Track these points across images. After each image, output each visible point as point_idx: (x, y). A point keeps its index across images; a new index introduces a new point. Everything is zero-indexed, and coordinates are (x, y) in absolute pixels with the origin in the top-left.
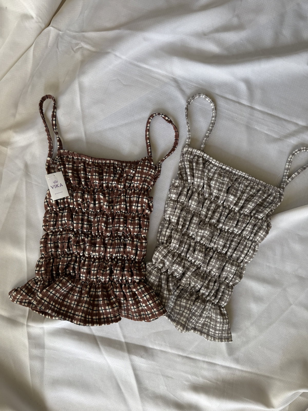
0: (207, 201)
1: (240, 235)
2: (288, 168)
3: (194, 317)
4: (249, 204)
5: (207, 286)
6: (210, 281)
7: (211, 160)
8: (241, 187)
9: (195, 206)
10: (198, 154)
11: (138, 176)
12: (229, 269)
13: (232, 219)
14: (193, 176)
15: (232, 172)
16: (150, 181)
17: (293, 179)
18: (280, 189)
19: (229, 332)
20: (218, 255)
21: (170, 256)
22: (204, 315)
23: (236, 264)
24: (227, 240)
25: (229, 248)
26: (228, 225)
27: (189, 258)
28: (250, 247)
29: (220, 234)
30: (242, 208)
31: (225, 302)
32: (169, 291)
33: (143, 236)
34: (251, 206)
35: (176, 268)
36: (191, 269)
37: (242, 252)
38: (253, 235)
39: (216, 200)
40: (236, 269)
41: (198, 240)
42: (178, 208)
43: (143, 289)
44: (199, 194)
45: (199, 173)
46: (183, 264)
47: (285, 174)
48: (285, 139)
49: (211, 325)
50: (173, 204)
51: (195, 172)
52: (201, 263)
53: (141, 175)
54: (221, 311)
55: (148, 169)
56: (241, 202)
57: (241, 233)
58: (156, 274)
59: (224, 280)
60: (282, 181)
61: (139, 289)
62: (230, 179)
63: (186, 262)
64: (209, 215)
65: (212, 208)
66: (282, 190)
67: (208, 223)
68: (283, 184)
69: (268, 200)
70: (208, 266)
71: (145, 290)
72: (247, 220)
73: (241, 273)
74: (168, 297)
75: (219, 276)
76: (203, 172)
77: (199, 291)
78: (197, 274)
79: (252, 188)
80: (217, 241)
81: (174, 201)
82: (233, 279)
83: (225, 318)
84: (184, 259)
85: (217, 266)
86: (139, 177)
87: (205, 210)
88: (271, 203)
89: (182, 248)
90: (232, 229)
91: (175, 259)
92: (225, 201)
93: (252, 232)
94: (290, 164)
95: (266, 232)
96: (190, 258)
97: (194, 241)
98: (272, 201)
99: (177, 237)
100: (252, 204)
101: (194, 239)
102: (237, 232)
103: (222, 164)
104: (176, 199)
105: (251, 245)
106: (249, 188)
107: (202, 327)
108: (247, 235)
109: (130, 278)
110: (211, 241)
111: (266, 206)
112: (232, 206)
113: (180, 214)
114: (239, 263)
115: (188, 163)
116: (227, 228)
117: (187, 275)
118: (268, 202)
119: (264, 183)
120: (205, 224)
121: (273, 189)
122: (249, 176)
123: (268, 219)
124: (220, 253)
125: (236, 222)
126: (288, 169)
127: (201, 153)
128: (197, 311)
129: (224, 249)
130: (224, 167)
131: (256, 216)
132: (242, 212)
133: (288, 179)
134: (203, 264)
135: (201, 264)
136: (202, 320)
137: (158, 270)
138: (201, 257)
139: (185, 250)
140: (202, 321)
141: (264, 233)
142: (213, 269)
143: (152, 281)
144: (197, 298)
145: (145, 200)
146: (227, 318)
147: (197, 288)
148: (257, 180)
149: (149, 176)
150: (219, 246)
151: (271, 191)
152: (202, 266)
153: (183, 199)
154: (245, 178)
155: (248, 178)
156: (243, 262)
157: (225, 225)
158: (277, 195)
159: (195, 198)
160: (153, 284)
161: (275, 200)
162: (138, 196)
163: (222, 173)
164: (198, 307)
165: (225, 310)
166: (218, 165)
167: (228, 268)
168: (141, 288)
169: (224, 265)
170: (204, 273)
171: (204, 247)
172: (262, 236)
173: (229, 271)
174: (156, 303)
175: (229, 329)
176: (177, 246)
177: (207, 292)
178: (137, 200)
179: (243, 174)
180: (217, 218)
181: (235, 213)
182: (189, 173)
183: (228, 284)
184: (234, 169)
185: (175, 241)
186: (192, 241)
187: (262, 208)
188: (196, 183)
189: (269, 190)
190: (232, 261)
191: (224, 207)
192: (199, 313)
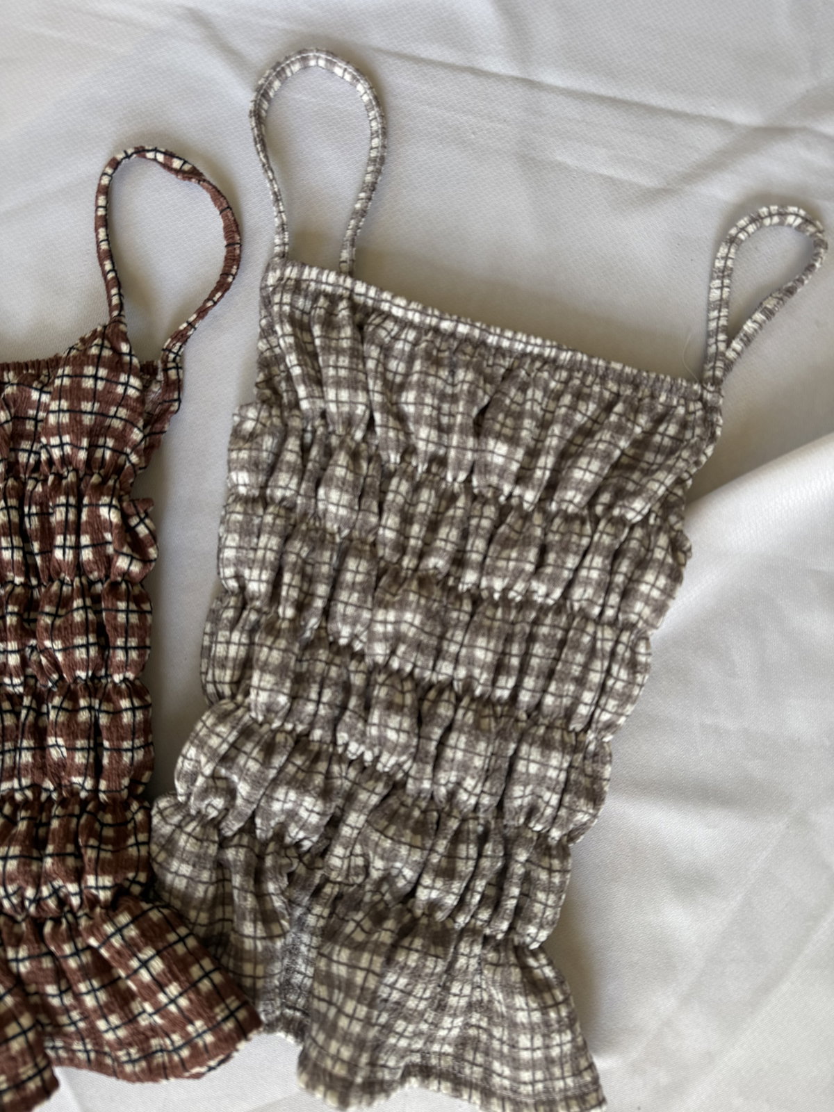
0: (395, 481)
1: (559, 608)
2: (721, 299)
3: (400, 1025)
4: (579, 464)
5: (444, 863)
6: (458, 837)
7: (386, 301)
8: (533, 400)
9: (343, 512)
10: (329, 289)
11: (60, 411)
12: (533, 768)
13: (516, 541)
14: (316, 380)
15: (483, 343)
16: (124, 429)
17: (748, 340)
18: (703, 388)
19: (583, 1063)
20: (476, 712)
21: (249, 755)
22: (453, 1001)
23: (563, 743)
24: (509, 639)
25: (523, 670)
26: (499, 569)
27: (346, 745)
28: (613, 653)
29: (472, 615)
30: (551, 488)
31: (541, 927)
32: (266, 917)
33: (117, 678)
34: (586, 472)
35: (289, 806)
36: (363, 796)
37: (581, 682)
38: (614, 599)
39: (435, 475)
40: (565, 765)
41: (380, 660)
42: (268, 529)
43: (132, 932)
44: (355, 456)
45: (340, 364)
46: (318, 780)
47: (713, 325)
48: (688, 188)
49: (496, 1044)
50: (245, 513)
51: (323, 360)
52: (404, 762)
53: (72, 404)
54: (526, 969)
55: (102, 372)
56: (541, 462)
57: (566, 595)
58: (195, 849)
59: (522, 820)
60: (705, 358)
61: (113, 935)
62: (479, 371)
63: (336, 769)
64: (412, 542)
65: (422, 508)
66: (712, 389)
67: (412, 575)
68: (711, 364)
69: (657, 438)
70: (436, 767)
71: (143, 934)
72: (581, 535)
73: (596, 778)
74: (266, 949)
75: (500, 806)
76: (358, 356)
77: (412, 894)
78: (393, 817)
79: (579, 396)
80: (464, 651)
81: (248, 501)
82: (563, 812)
83: (550, 1002)
84: (323, 756)
85: (478, 762)
86: (63, 411)
87: (392, 520)
88: (671, 452)
89: (310, 708)
90: (520, 586)
91: (278, 761)
92: (476, 470)
93: (610, 583)
94: (727, 281)
95: (669, 576)
96: (353, 747)
97: (362, 667)
98: (678, 440)
99: (276, 657)
100: (589, 463)
101: (360, 656)
102: (547, 595)
103: (437, 313)
104: (256, 493)
105: (617, 642)
106: (567, 399)
107: (458, 1057)
108: (591, 602)
109: (72, 888)
110: (439, 654)
111: (655, 467)
112: (507, 488)
113: (281, 553)
114: (577, 734)
115: (288, 329)
116: (498, 584)
117: (346, 831)
118: (659, 449)
119: (628, 370)
120: (398, 579)
121: (670, 391)
122: (559, 348)
123: (673, 519)
124: (486, 701)
125: (532, 554)
126: (722, 303)
127: (341, 280)
128: (409, 994)
129: (502, 681)
130: (446, 325)
131: (616, 512)
132: (554, 507)
133: (728, 343)
134: (415, 766)
135: (406, 767)
136: (451, 1027)
137: (204, 826)
138: (398, 731)
139: (323, 711)
140: (450, 1030)
141: (662, 582)
142: (464, 779)
143: (180, 884)
144: (406, 931)
145: (104, 511)
146: (560, 998)
147: (401, 883)
148: (594, 361)
149: (119, 405)
150: (477, 672)
151: (662, 399)
152: (412, 773)
153: (285, 485)
154: (546, 361)
155: (555, 360)
156: (594, 726)
157: (488, 574)
158: (694, 413)
159: (340, 472)
160: (186, 898)
161: (688, 435)
162: (72, 500)
163: (441, 355)
164: (416, 975)
165: (544, 961)
166: (417, 318)
167: (531, 762)
168: (119, 930)
169: (510, 752)
170: (423, 804)
171: (408, 685)
172: (656, 594)
173: (536, 775)
174: (198, 992)
175: (581, 1049)
176: (283, 700)
177: (448, 892)
178: (71, 517)
179: (535, 345)
180: (449, 547)
181: (526, 517)
182: (296, 371)
183: (543, 836)
184: (489, 326)
185: (269, 680)
186: (353, 665)
187: (636, 476)
188: (332, 408)
189: (653, 397)
190: (542, 730)
191: (475, 498)
192: (421, 998)
